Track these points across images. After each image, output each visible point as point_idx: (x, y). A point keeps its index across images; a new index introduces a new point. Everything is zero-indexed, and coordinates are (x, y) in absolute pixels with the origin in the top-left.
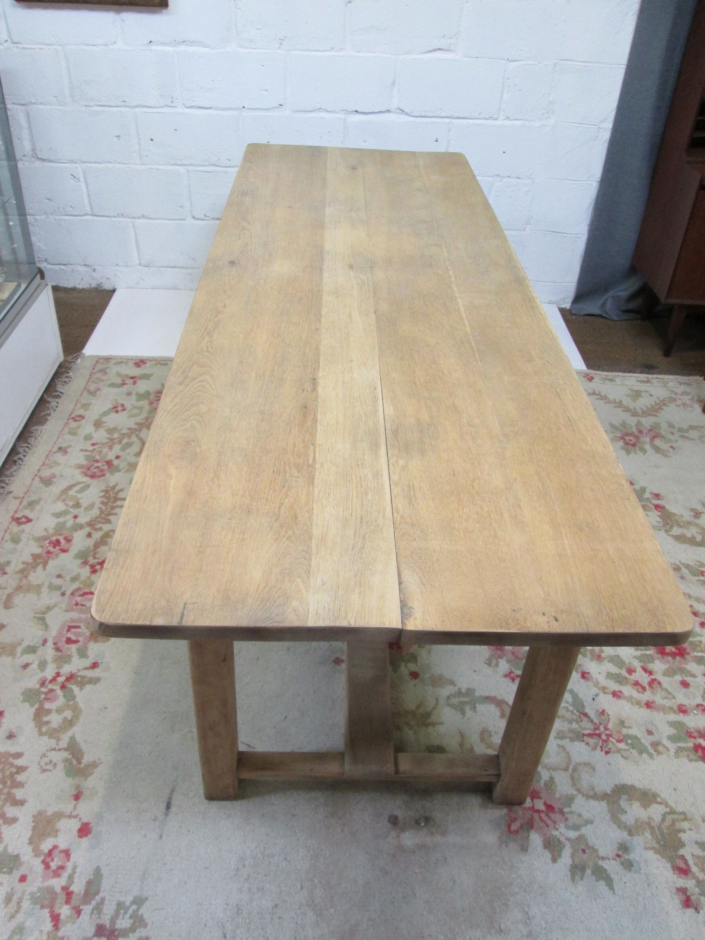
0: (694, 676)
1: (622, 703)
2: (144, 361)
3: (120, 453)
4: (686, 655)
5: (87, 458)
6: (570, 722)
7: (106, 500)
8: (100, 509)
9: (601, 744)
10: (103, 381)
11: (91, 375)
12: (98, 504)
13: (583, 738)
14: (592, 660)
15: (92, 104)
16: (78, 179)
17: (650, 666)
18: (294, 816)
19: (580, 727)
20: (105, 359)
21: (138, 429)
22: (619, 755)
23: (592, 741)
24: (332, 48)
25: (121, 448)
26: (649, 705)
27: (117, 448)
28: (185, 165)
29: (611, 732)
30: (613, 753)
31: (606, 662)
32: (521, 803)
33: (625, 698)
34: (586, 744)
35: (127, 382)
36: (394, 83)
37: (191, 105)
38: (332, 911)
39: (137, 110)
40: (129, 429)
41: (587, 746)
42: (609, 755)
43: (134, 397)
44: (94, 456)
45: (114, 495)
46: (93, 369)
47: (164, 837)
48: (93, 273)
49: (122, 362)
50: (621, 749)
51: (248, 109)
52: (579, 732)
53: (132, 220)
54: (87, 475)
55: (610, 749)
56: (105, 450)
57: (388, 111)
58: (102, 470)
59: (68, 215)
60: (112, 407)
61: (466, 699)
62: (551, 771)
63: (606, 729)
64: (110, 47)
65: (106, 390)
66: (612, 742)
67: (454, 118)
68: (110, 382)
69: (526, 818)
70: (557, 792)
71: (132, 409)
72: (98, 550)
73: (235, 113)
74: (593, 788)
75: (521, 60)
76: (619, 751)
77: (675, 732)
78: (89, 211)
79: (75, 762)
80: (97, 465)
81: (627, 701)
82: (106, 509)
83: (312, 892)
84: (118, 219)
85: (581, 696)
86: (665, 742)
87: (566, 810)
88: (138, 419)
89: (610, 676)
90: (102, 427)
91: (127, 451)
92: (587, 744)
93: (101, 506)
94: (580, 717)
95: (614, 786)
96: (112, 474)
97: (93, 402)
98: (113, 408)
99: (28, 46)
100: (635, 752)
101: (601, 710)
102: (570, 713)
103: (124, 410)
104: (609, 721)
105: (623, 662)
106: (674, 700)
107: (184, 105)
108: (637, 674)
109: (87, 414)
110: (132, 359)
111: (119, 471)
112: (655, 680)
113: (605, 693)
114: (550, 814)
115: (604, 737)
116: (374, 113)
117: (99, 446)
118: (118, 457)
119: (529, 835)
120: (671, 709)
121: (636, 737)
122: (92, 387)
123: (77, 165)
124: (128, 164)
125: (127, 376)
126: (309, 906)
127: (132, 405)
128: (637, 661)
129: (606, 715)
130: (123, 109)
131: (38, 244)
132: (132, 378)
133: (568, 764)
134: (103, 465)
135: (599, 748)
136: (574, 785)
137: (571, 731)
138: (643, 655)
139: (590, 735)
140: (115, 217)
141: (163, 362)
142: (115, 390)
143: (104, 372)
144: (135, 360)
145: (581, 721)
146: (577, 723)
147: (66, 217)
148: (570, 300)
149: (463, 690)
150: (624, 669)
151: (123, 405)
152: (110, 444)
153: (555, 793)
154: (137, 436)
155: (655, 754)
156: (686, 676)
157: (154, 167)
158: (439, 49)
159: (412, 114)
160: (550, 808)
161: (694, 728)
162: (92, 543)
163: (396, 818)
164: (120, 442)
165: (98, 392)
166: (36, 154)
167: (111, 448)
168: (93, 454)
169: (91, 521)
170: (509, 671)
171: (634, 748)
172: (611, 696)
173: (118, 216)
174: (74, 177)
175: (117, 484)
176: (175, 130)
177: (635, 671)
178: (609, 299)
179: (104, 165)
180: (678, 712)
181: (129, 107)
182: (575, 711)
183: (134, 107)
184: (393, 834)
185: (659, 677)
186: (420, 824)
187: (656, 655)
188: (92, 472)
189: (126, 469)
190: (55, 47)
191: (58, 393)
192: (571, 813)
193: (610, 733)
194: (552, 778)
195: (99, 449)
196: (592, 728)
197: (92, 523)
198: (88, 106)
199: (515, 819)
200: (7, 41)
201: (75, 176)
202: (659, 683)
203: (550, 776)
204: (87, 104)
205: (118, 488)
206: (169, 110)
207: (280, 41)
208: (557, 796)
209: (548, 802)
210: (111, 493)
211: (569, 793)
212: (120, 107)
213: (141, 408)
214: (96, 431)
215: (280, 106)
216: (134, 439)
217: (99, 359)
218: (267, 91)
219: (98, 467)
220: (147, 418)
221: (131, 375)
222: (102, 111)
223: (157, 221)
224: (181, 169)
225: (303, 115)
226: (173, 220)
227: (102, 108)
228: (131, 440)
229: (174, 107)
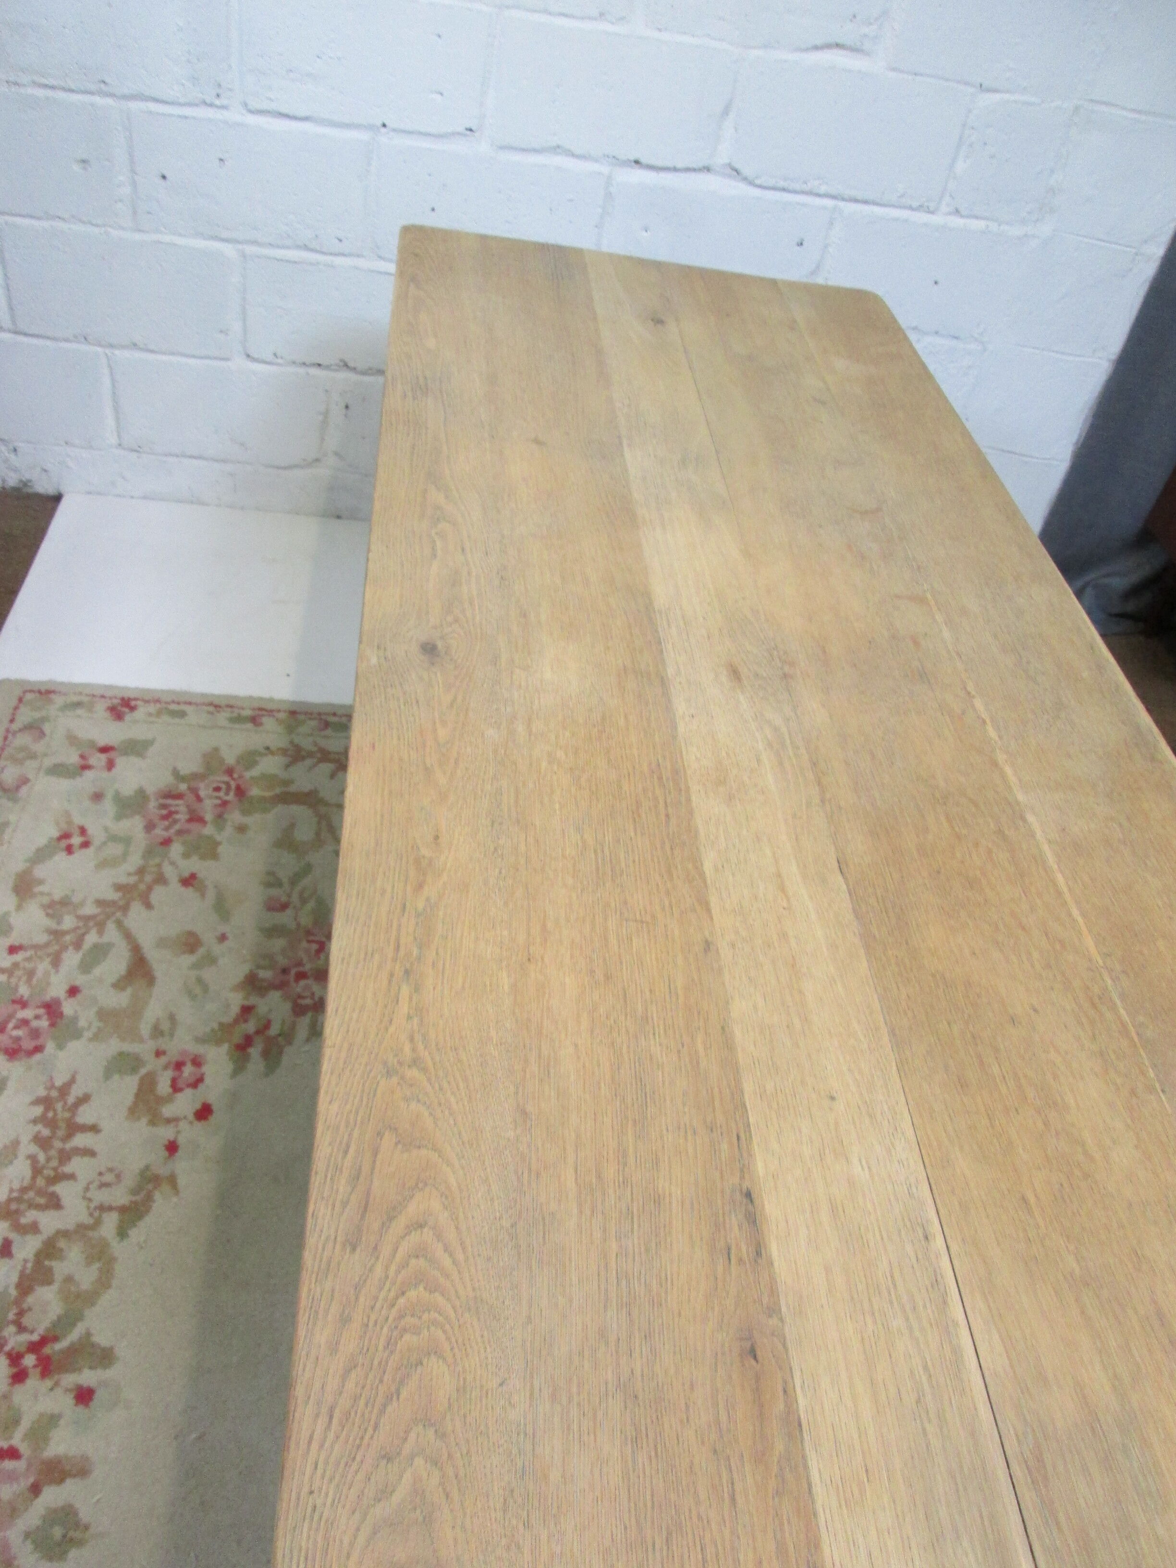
2: (133, 703)
3: (80, 980)
7: (46, 1132)
8: (33, 1158)
11: (6, 738)
12: (28, 1148)
15: (23, 79)
20: (40, 692)
21: (121, 903)
24: (602, 15)
25: (82, 961)
27: (71, 959)
28: (238, 242)
35: (92, 761)
36: (726, 112)
37: (261, 108)
39: (134, 106)
40: (100, 903)
43: (108, 806)
44: (16, 989)
45: (67, 1115)
46: (12, 721)
48: (12, 456)
49: (78, 705)
51: (394, 130)
53: (107, 351)
56: (43, 966)
57: (707, 169)
58: (35, 1034)
60: (58, 834)
65: (42, 784)
67: (843, 199)
68: (52, 760)
71: (105, 843)
72: (30, 1300)
73: (364, 136)
75: (1008, 91)
78: (7, 323)
80: (21, 1014)
82: (48, 1160)
84: (76, 346)
88: (121, 874)
90: (33, 896)
91: (97, 971)
93: (34, 1149)
96: (60, 1046)
97: (12, 818)
98: (60, 838)
103: (86, 845)
107: (246, 105)
110: (103, 697)
111: (77, 1035)
116: (675, 170)
117: (29, 953)
118: (73, 991)
122: (10, 774)
124: (104, 226)
125: (92, 744)
127: (106, 829)
130: (98, 100)
132: (105, 750)
134: (37, 1017)
140: (67, 340)
141: (173, 707)
142: (64, 784)
143: (36, 729)
144: (111, 698)
151: (83, 831)
152: (56, 947)
154: (119, 924)
157: (167, 238)
158: (838, 46)
159: (758, 182)
162: (14, 1278)
164: (78, 945)
165: (24, 790)
167: (56, 962)
168: (13, 980)
169: (10, 1200)
173: (76, 339)
175: (72, 1081)
176: (221, 160)
178: (1090, 590)
181: (112, 95)
183: (130, 98)
188: (11, 1037)
189: (94, 1029)
195: (28, 965)
197: (14, 1206)
198: (16, 84)
204: (12, 79)
205: (76, 1092)
206: (210, 113)
210: (59, 1106)
212: (91, 93)
213: (127, 841)
214: (18, 908)
215: (468, 133)
216: (110, 933)
217: (25, 692)
218: (442, 94)
219: (25, 1022)
220: (141, 871)
221: (102, 743)
222: (47, 98)
223: (164, 358)
224: (228, 250)
225: (517, 157)
226: (201, 358)
227: (50, 93)
228: (106, 939)
229: (221, 107)
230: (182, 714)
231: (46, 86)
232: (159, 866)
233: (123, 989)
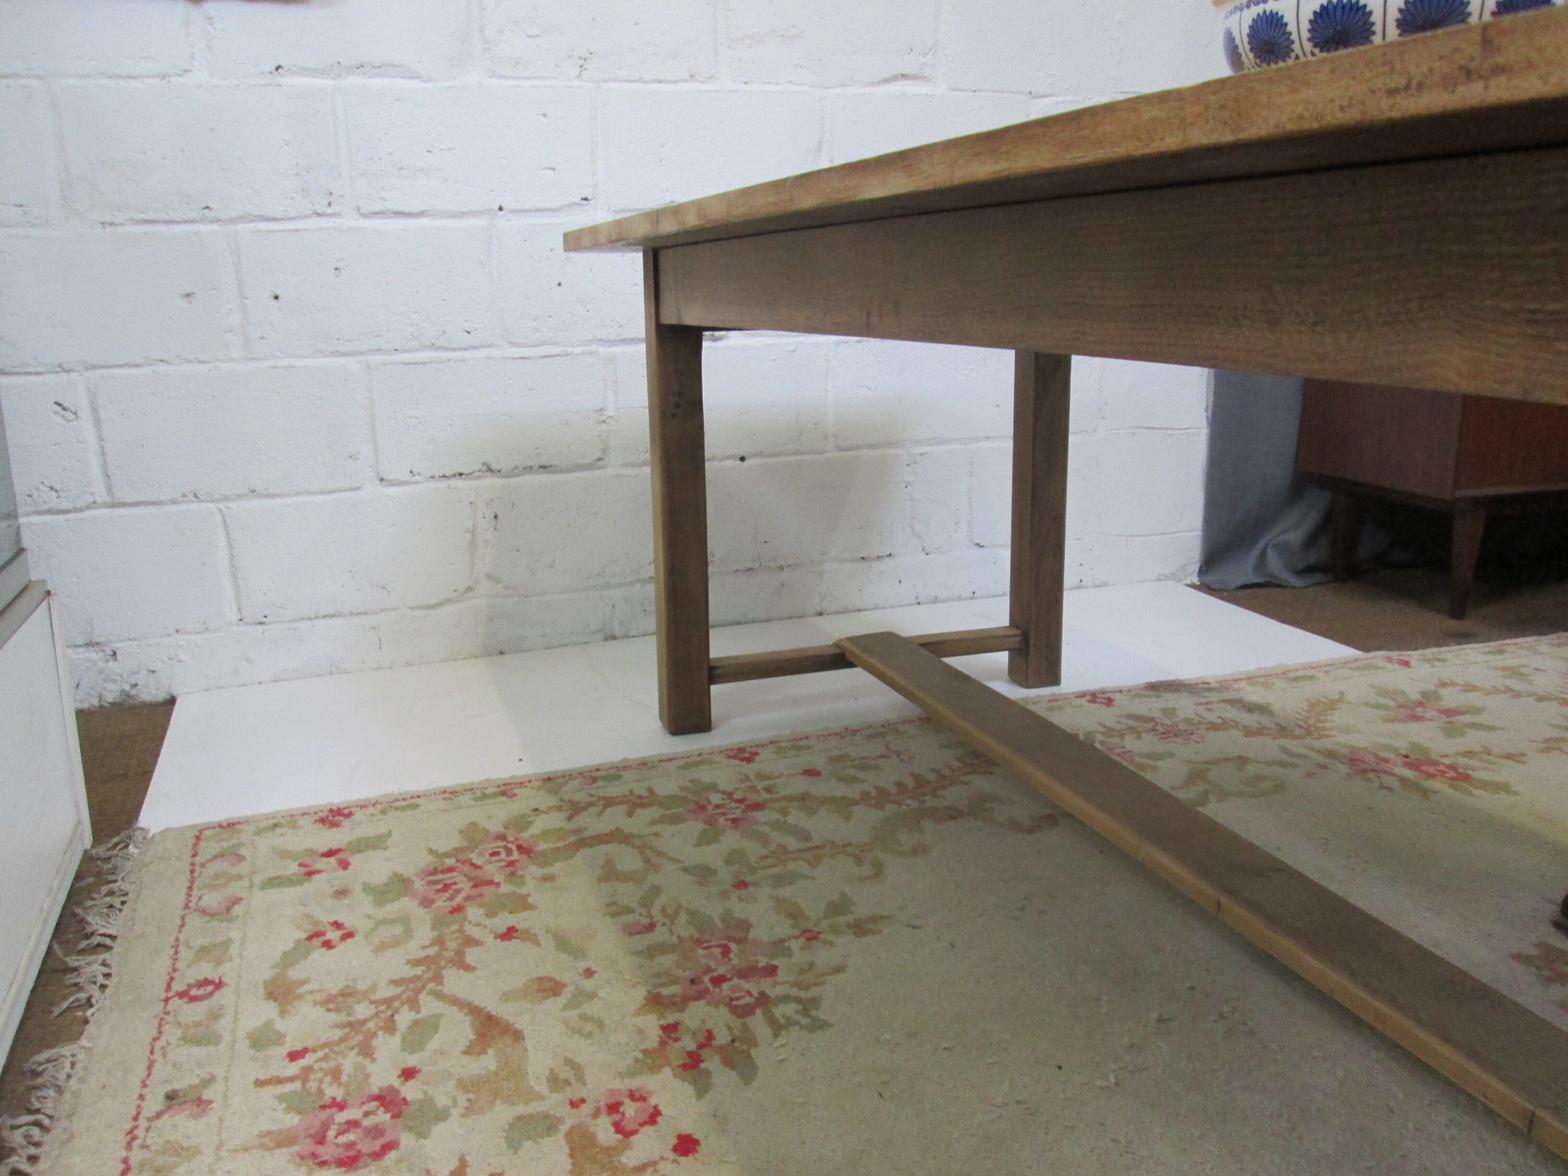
2: (346, 811)
3: (412, 1060)
5: (292, 1104)
10: (240, 877)
11: (192, 871)
15: (119, 218)
16: (75, 413)
20: (221, 826)
21: (430, 974)
24: (692, 76)
25: (403, 1040)
27: (388, 1046)
28: (362, 353)
35: (318, 866)
37: (373, 209)
39: (241, 227)
40: (396, 982)
43: (360, 897)
44: (320, 1092)
46: (194, 856)
48: (111, 664)
49: (276, 826)
51: (511, 212)
53: (221, 506)
54: (323, 1164)
56: (349, 1060)
58: (376, 1131)
59: (40, 513)
60: (305, 936)
64: (174, 80)
65: (259, 899)
68: (266, 875)
71: (375, 929)
73: (481, 223)
75: (1054, 95)
78: (102, 496)
80: (342, 1117)
84: (184, 507)
88: (415, 948)
90: (301, 997)
91: (433, 1044)
96: (423, 1134)
97: (233, 934)
98: (311, 938)
103: (349, 936)
107: (358, 210)
109: (227, 971)
110: (304, 815)
111: (442, 1115)
117: (320, 1054)
118: (408, 1074)
122: (212, 900)
123: (74, 376)
124: (213, 361)
125: (311, 852)
127: (369, 917)
130: (201, 228)
132: (330, 853)
134: (369, 1114)
140: (174, 502)
141: (400, 805)
142: (292, 892)
143: (230, 855)
144: (316, 813)
148: (1196, 568)
151: (337, 925)
152: (359, 1038)
154: (438, 995)
157: (283, 362)
158: (903, 76)
164: (390, 1026)
165: (238, 910)
167: (366, 1051)
168: (313, 1085)
174: (64, 409)
175: (463, 1164)
176: (337, 269)
178: (1270, 553)
179: (147, 370)
181: (218, 220)
183: (233, 221)
188: (337, 1146)
189: (462, 1103)
190: (23, 82)
191: (96, 940)
198: (112, 224)
201: (67, 405)
204: (107, 220)
206: (322, 222)
207: (581, 62)
212: (195, 221)
213: (404, 920)
214: (283, 1013)
215: (584, 202)
216: (429, 1006)
217: (201, 831)
218: (554, 170)
219: (353, 1124)
220: (439, 941)
221: (324, 849)
222: (146, 233)
223: (288, 500)
224: (351, 363)
226: (331, 492)
227: (149, 228)
228: (425, 1012)
229: (334, 215)
230: (415, 807)
231: (144, 221)
232: (461, 930)
233: (483, 1051)
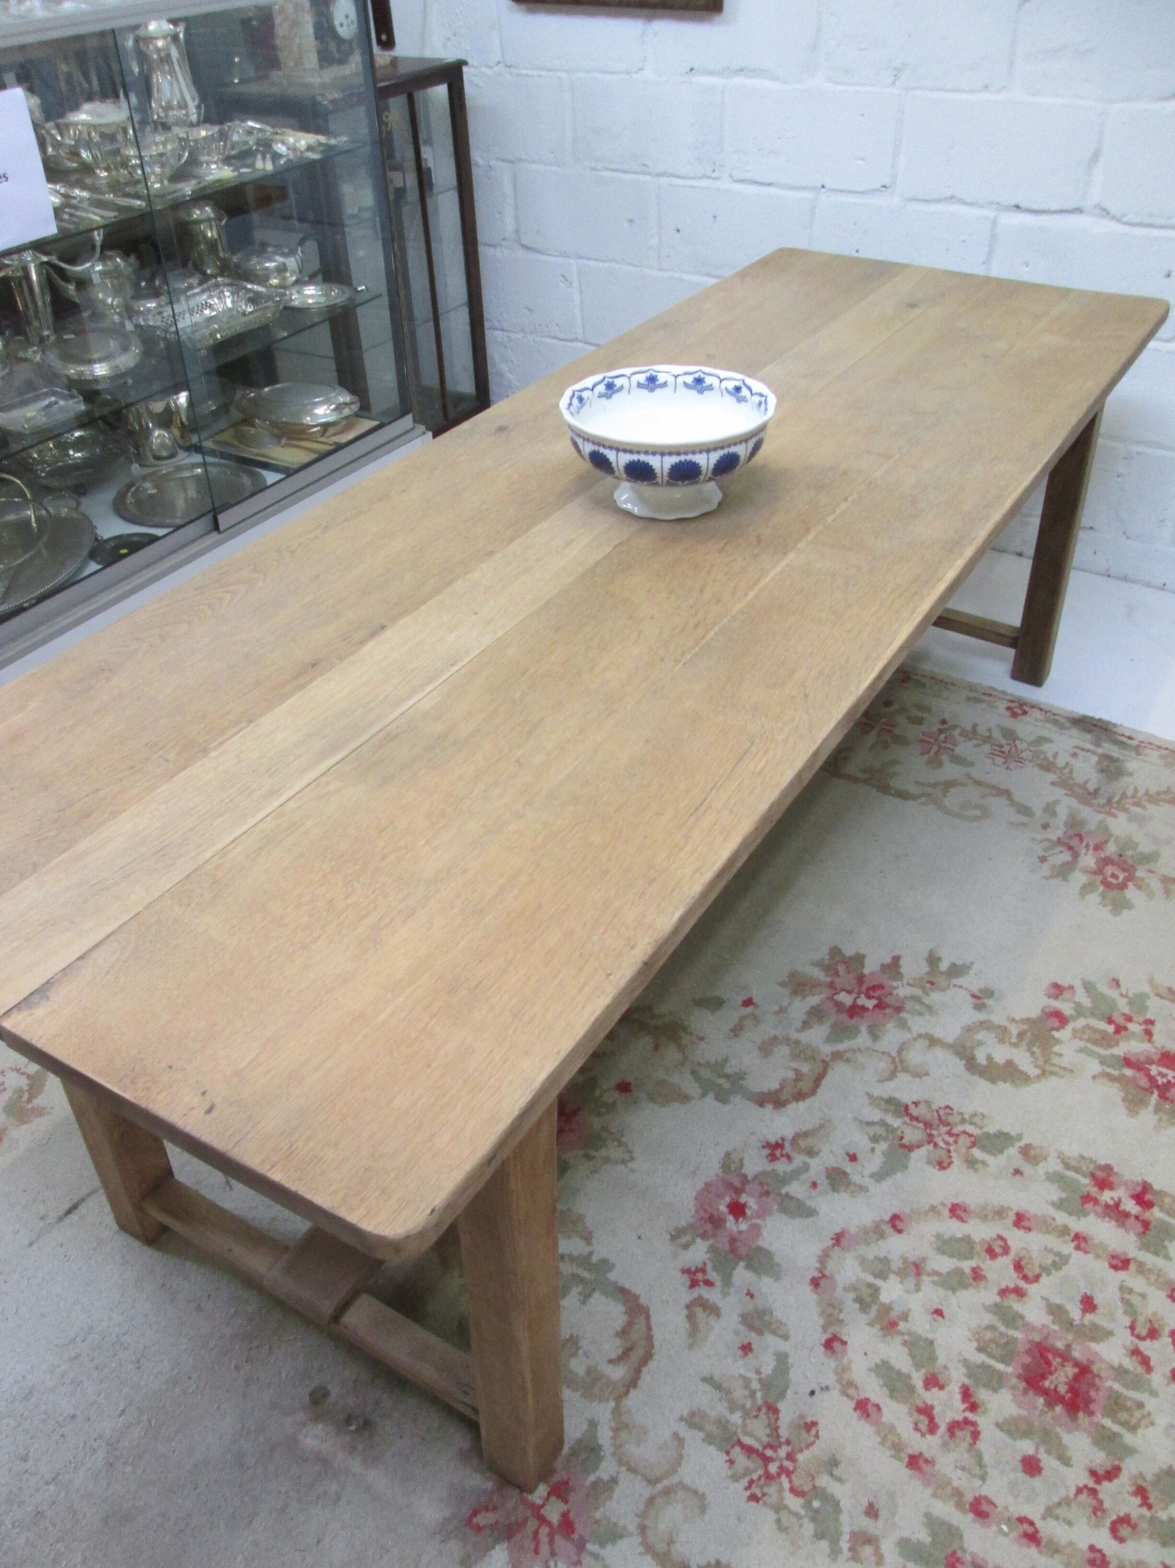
0: (1066, 1461)
1: (864, 1428)
4: (1081, 1415)
6: (733, 1407)
9: (755, 1477)
13: (733, 1447)
14: (871, 1324)
15: (600, 165)
16: (571, 284)
17: (982, 1395)
18: (199, 1309)
19: (744, 1425)
22: (771, 1516)
23: (742, 1460)
24: (986, 87)
26: (915, 1462)
29: (795, 1468)
30: (765, 1504)
31: (898, 1340)
32: (524, 1489)
33: (877, 1423)
34: (726, 1461)
36: (1094, 159)
37: (741, 177)
38: (129, 1469)
39: (663, 180)
41: (727, 1465)
42: (753, 1504)
47: (35, 1246)
50: (786, 1507)
51: (832, 190)
52: (736, 1433)
55: (764, 1494)
57: (1078, 210)
59: (553, 338)
61: (586, 1275)
62: (623, 1469)
63: (790, 1457)
64: (635, 76)
66: (781, 1484)
69: (513, 1518)
70: (601, 1510)
73: (809, 196)
74: (671, 1542)
76: (779, 1508)
77: (928, 1540)
78: (581, 336)
79: (26, 1096)
81: (878, 1432)
83: (128, 1427)
85: (794, 1375)
86: (888, 1547)
87: (590, 1547)
89: (884, 1369)
92: (731, 1462)
94: (759, 1409)
95: (713, 1562)
99: (524, 72)
100: (809, 1528)
101: (809, 1420)
102: (747, 1393)
104: (808, 1446)
105: (932, 1358)
106: (978, 1482)
107: (731, 176)
108: (942, 1394)
112: (973, 1424)
113: (844, 1393)
114: (558, 1538)
115: (773, 1468)
116: (1052, 212)
119: (494, 1548)
120: (958, 1494)
121: (836, 1505)
123: (572, 261)
124: (641, 266)
126: (108, 1444)
128: (964, 1370)
129: (813, 1432)
130: (641, 178)
131: (510, 376)
133: (667, 1474)
135: (745, 1482)
136: (643, 1515)
137: (724, 1424)
138: (983, 1366)
139: (749, 1450)
145: (756, 1417)
146: (746, 1414)
147: (549, 341)
149: (594, 1259)
150: (923, 1371)
153: (597, 1509)
155: (847, 1553)
156: (1048, 1452)
157: (677, 275)
159: (1125, 219)
160: (567, 1525)
161: (974, 1555)
163: (326, 1394)
166: (520, 238)
170: (700, 1266)
171: (813, 1520)
172: (852, 1404)
174: (566, 279)
176: (714, 217)
177: (941, 1388)
179: (606, 265)
180: (967, 1507)
181: (650, 174)
182: (759, 1395)
183: (660, 175)
184: (300, 1416)
185: (984, 1422)
186: (349, 1425)
187: (1014, 1381)
190: (559, 74)
192: (596, 1556)
193: (791, 1468)
194: (614, 1480)
196: (766, 1440)
198: (596, 169)
199: (495, 1508)
200: (499, 63)
202: (976, 1435)
203: (615, 1475)
204: (594, 166)
206: (708, 183)
207: (896, 72)
208: (598, 1515)
209: (572, 1516)
211: (621, 1523)
212: (637, 173)
215: (884, 189)
222: (613, 178)
225: (919, 207)
227: (615, 174)
229: (715, 179)
231: (612, 170)
